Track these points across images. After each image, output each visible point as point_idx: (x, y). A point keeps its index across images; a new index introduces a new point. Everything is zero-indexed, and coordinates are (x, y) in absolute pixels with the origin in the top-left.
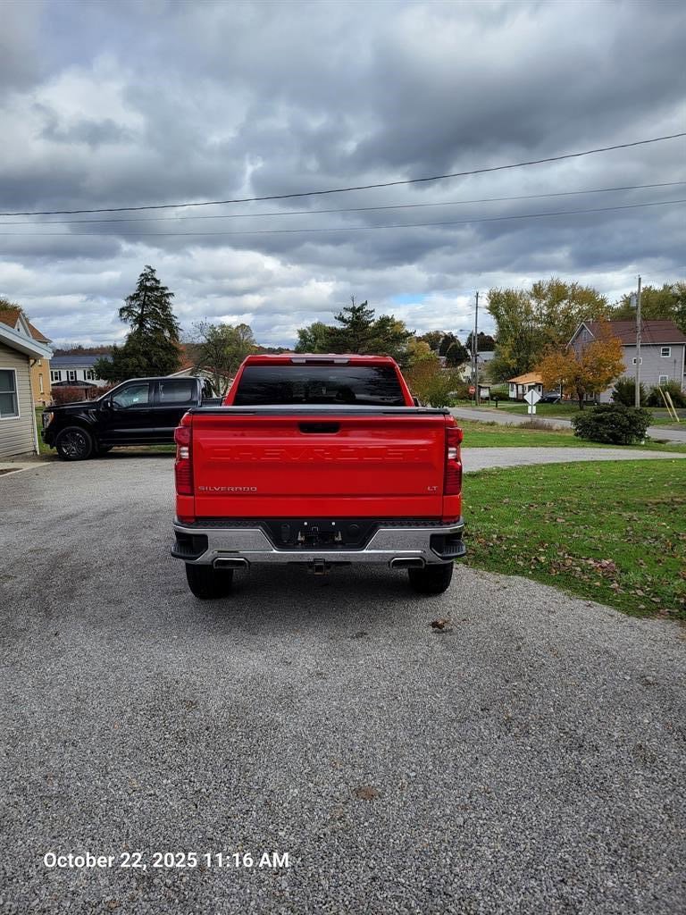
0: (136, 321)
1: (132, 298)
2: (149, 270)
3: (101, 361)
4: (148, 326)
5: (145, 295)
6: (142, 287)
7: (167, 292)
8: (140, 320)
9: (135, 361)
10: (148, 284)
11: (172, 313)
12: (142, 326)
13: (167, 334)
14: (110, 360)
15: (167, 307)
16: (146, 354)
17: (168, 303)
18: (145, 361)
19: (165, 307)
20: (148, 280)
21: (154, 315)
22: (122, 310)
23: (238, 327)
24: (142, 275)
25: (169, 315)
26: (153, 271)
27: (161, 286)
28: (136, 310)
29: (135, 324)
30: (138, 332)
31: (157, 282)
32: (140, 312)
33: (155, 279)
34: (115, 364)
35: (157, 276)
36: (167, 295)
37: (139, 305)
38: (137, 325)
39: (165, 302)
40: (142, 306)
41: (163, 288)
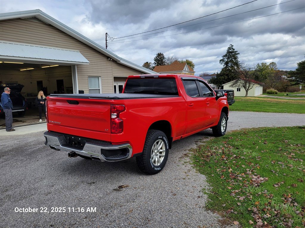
0: (225, 64)
1: (224, 56)
2: (231, 46)
3: (213, 78)
4: (229, 65)
5: (229, 55)
6: (228, 52)
7: (237, 53)
8: (227, 63)
9: (223, 77)
10: (230, 51)
11: (238, 60)
12: (227, 65)
13: (236, 68)
14: (216, 77)
15: (236, 58)
16: (227, 75)
17: (237, 57)
18: (226, 77)
19: (235, 58)
20: (230, 49)
21: (231, 61)
22: (221, 60)
23: (270, 64)
24: (228, 48)
25: (237, 61)
26: (232, 46)
27: (235, 51)
28: (225, 60)
29: (225, 65)
30: (226, 68)
31: (234, 49)
32: (227, 61)
33: (233, 49)
34: (217, 79)
35: (234, 47)
36: (237, 54)
37: (227, 58)
38: (226, 65)
39: (236, 56)
40: (228, 58)
41: (235, 52)
